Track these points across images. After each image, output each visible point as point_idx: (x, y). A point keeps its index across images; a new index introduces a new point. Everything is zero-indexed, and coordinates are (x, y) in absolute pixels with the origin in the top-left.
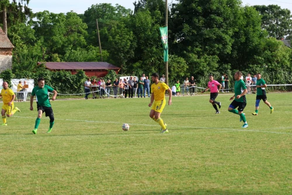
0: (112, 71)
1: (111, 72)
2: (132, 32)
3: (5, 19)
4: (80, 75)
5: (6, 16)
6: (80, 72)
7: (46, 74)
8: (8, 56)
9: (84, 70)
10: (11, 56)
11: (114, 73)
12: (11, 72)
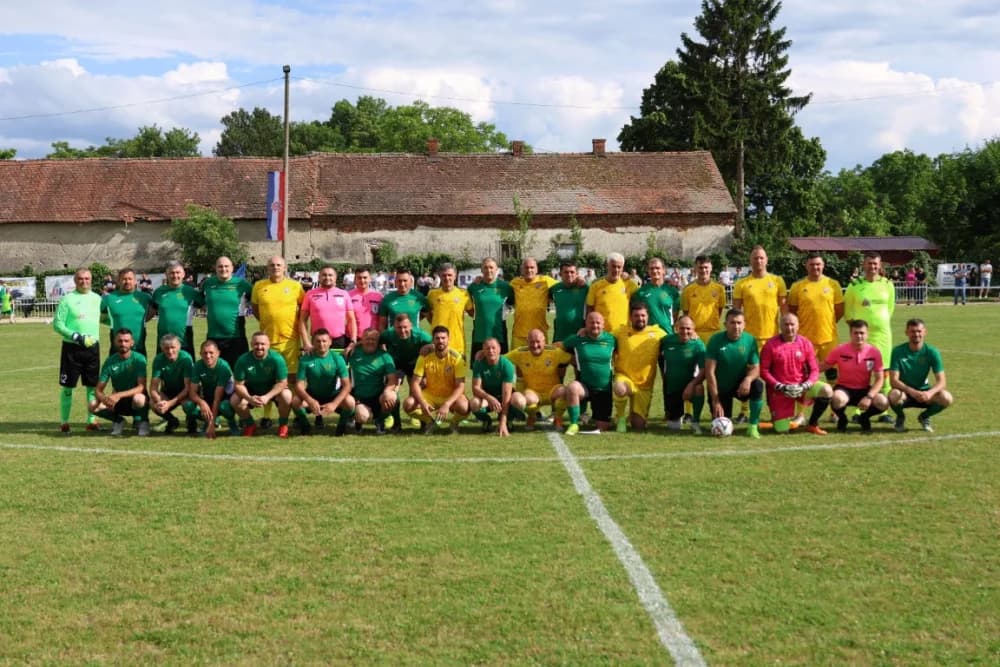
0: (922, 253)
1: (919, 255)
2: (964, 180)
3: (741, 164)
4: (854, 261)
5: (743, 159)
6: (856, 256)
7: (788, 259)
8: (727, 227)
9: (862, 252)
10: (733, 227)
11: (926, 257)
12: (723, 256)
